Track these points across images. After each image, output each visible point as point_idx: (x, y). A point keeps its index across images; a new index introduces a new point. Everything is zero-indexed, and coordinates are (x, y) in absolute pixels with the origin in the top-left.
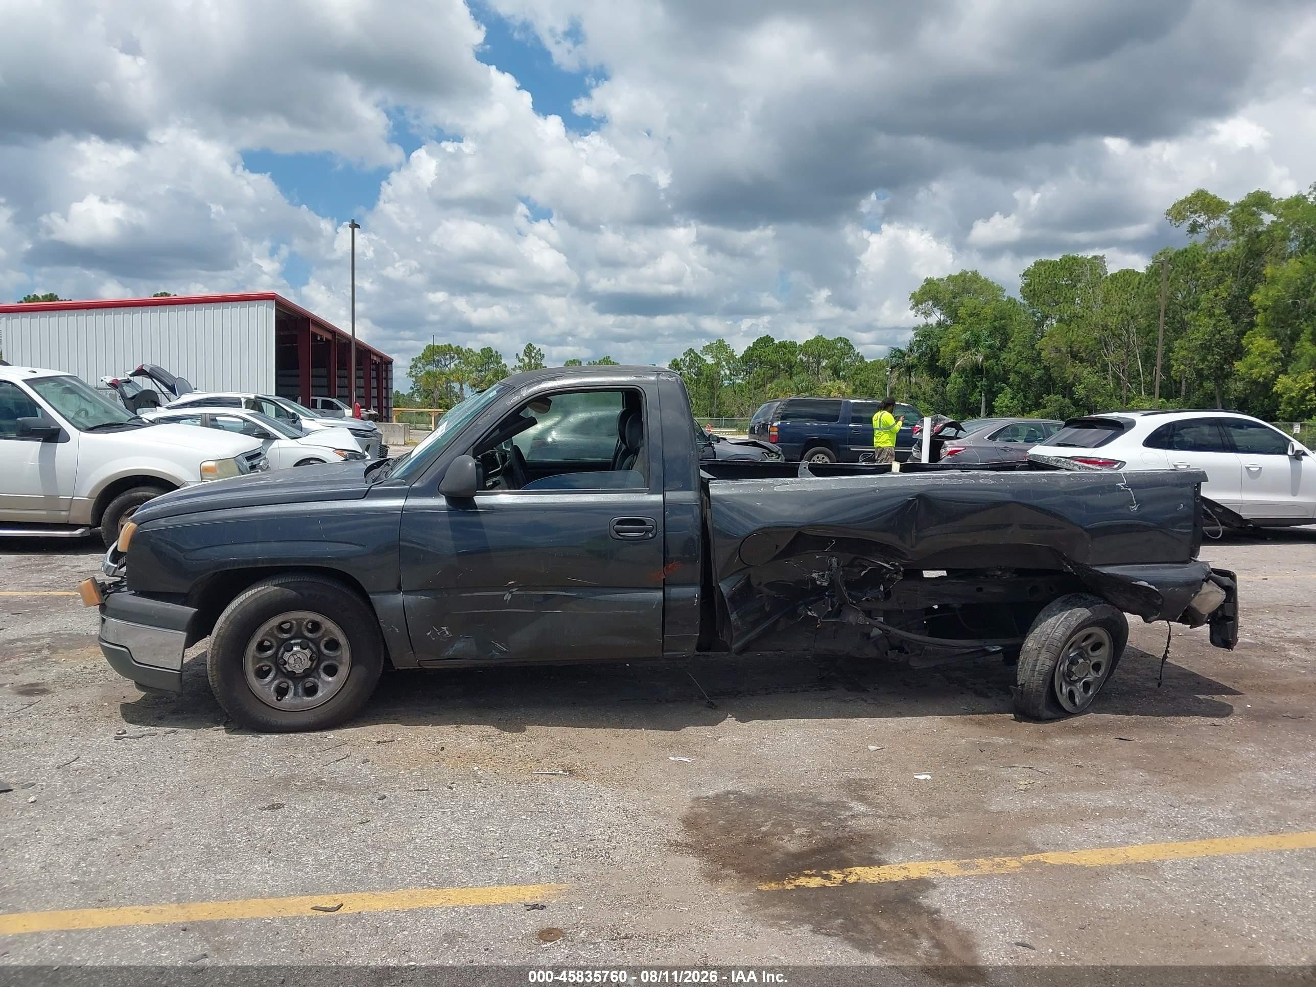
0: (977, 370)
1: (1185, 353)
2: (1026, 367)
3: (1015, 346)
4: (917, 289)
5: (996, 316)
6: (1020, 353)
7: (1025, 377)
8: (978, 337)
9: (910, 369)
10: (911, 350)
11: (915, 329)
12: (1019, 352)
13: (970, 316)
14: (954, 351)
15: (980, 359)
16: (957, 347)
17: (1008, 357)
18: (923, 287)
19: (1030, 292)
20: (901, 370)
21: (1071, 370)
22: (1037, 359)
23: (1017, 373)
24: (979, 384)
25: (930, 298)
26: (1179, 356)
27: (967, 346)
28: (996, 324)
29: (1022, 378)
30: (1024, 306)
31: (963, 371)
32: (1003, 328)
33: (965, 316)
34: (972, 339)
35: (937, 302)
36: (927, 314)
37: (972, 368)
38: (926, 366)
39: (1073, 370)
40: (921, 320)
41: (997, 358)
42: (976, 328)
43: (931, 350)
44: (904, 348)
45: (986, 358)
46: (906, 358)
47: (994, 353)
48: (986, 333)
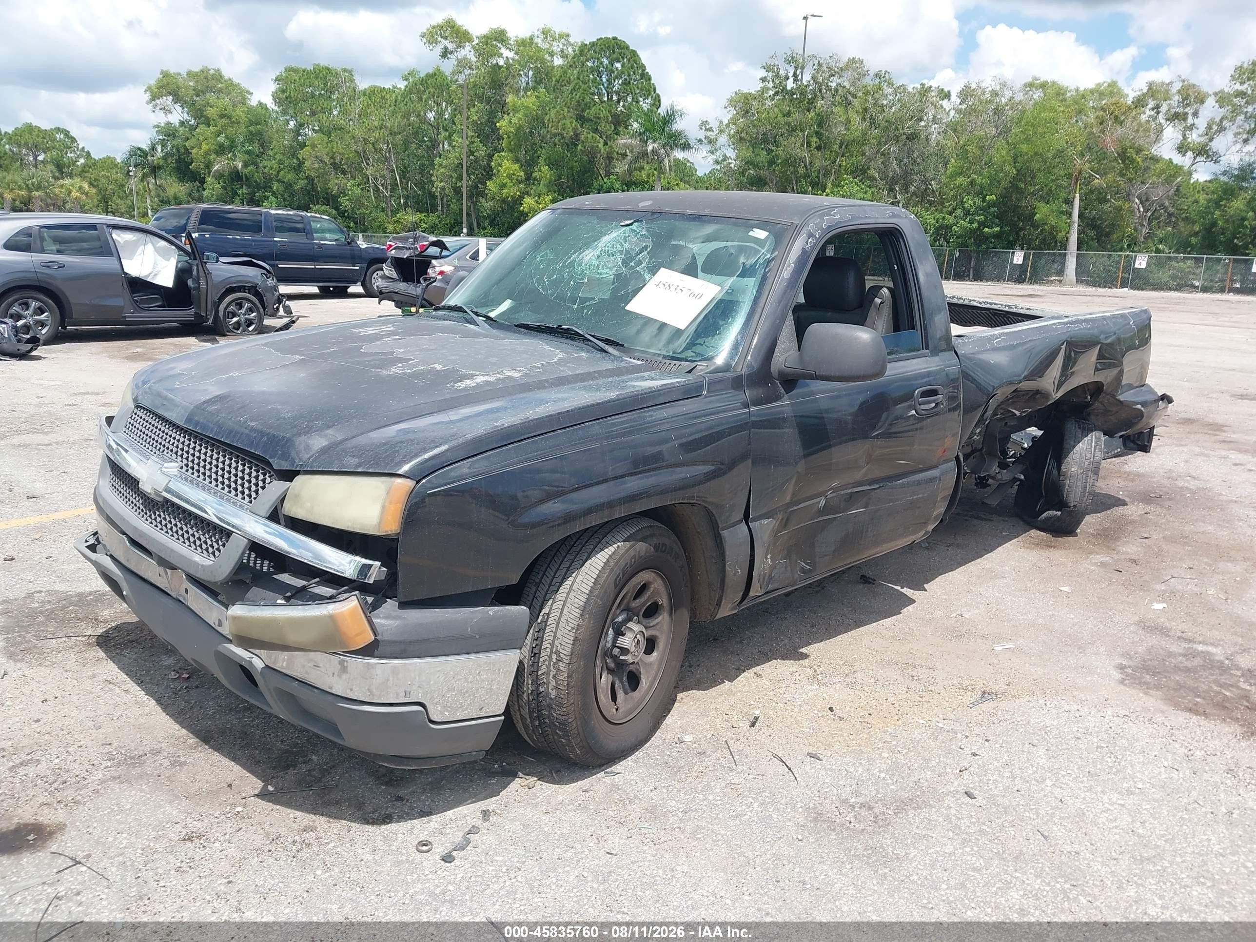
0: (236, 177)
1: (443, 170)
2: (290, 177)
3: (275, 154)
4: (153, 82)
5: (250, 120)
6: (280, 162)
7: (289, 186)
8: (233, 141)
9: (155, 170)
10: (153, 148)
11: (155, 127)
12: (280, 160)
13: (222, 116)
14: (207, 153)
15: (240, 165)
16: (209, 150)
17: (269, 165)
18: (159, 81)
19: (284, 98)
20: (145, 171)
21: (335, 182)
22: (298, 168)
23: (279, 181)
24: (240, 192)
25: (170, 94)
26: (439, 173)
27: (221, 150)
28: (251, 128)
29: (286, 188)
30: (277, 112)
31: (219, 176)
32: (260, 133)
33: (215, 117)
34: (227, 144)
35: (177, 98)
36: (166, 111)
37: (230, 175)
38: (174, 168)
39: (336, 181)
40: (161, 119)
41: (256, 164)
42: (230, 131)
43: (178, 150)
44: (145, 147)
45: (246, 165)
46: (149, 158)
47: (252, 160)
48: (241, 138)
